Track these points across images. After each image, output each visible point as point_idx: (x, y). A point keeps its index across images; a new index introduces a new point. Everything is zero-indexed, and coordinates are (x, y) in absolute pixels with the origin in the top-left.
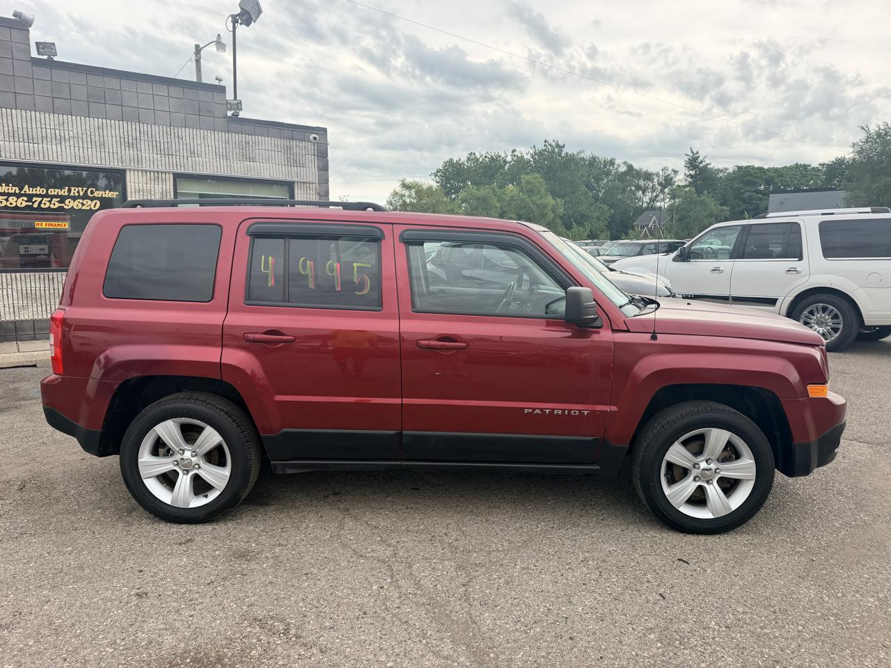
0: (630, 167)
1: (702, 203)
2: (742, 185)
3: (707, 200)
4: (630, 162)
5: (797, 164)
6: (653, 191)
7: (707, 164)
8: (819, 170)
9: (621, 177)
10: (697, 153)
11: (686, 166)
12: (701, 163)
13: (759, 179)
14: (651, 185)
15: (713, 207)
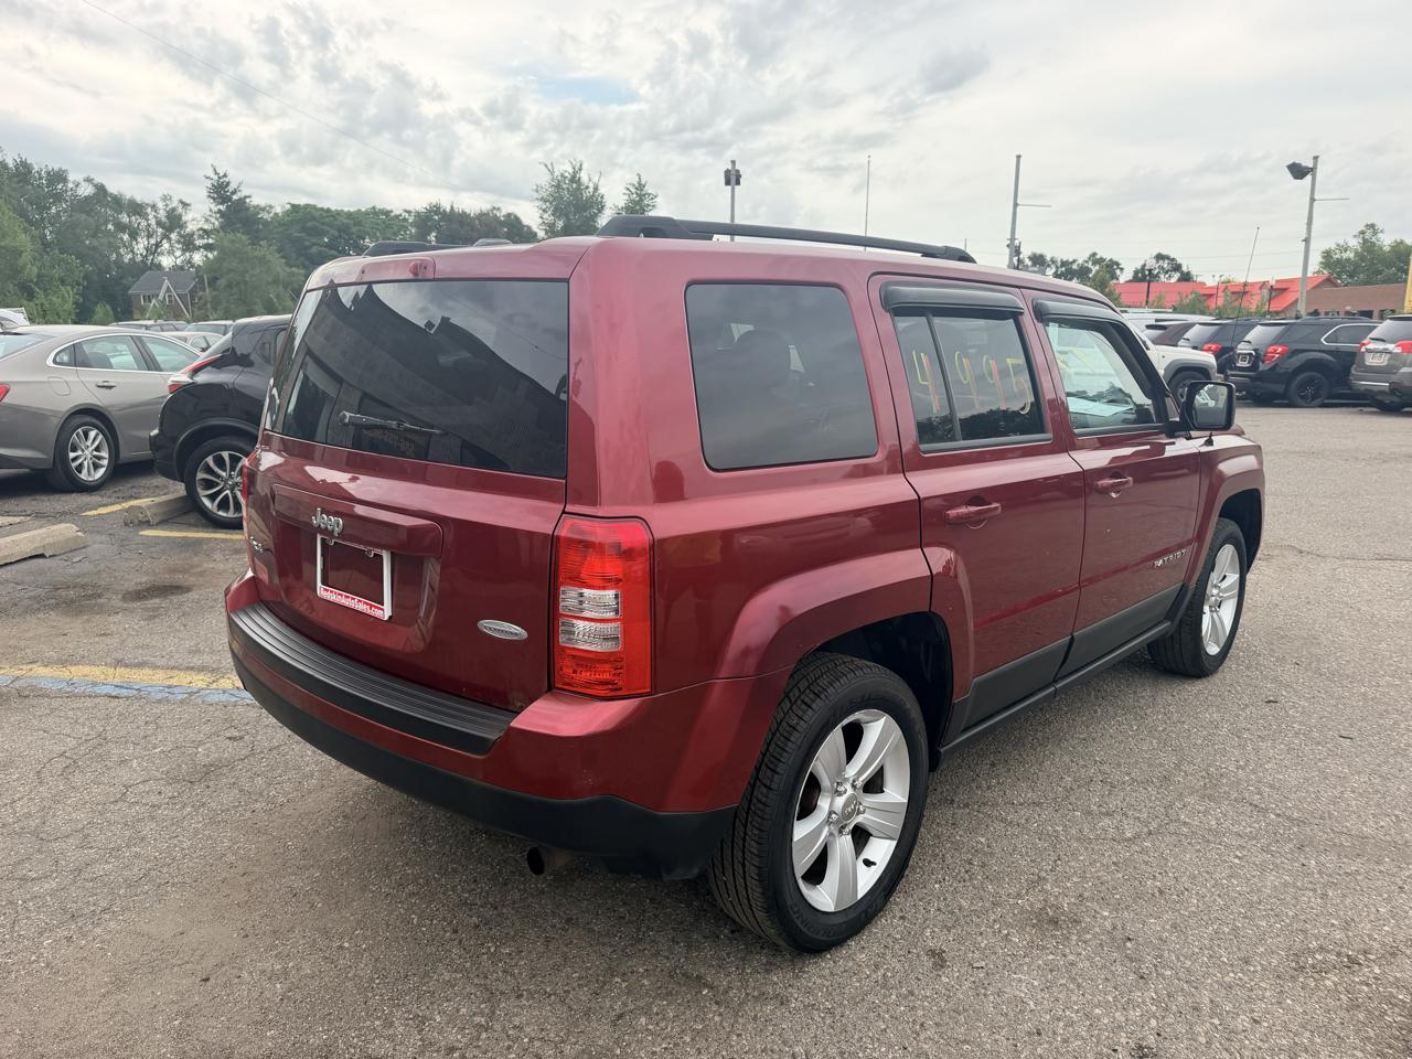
0: (101, 189)
1: (262, 260)
2: (303, 234)
3: (269, 257)
4: (98, 180)
5: (374, 208)
6: (149, 236)
7: (246, 197)
8: (405, 220)
9: (85, 205)
10: (225, 176)
11: (209, 196)
12: (234, 192)
13: (327, 225)
14: (144, 223)
15: (279, 269)
